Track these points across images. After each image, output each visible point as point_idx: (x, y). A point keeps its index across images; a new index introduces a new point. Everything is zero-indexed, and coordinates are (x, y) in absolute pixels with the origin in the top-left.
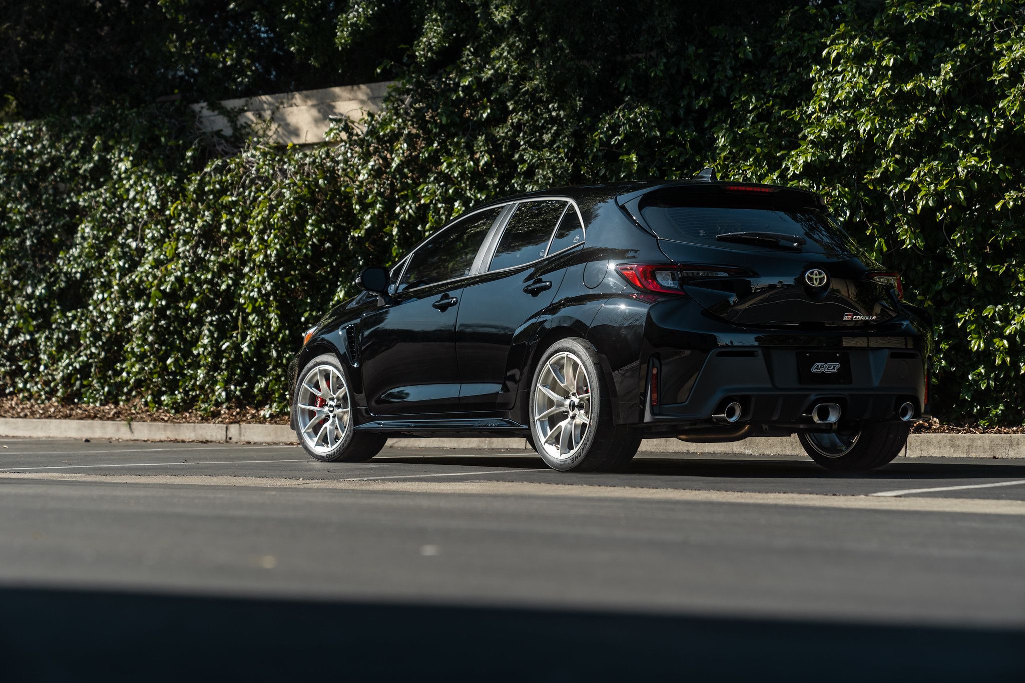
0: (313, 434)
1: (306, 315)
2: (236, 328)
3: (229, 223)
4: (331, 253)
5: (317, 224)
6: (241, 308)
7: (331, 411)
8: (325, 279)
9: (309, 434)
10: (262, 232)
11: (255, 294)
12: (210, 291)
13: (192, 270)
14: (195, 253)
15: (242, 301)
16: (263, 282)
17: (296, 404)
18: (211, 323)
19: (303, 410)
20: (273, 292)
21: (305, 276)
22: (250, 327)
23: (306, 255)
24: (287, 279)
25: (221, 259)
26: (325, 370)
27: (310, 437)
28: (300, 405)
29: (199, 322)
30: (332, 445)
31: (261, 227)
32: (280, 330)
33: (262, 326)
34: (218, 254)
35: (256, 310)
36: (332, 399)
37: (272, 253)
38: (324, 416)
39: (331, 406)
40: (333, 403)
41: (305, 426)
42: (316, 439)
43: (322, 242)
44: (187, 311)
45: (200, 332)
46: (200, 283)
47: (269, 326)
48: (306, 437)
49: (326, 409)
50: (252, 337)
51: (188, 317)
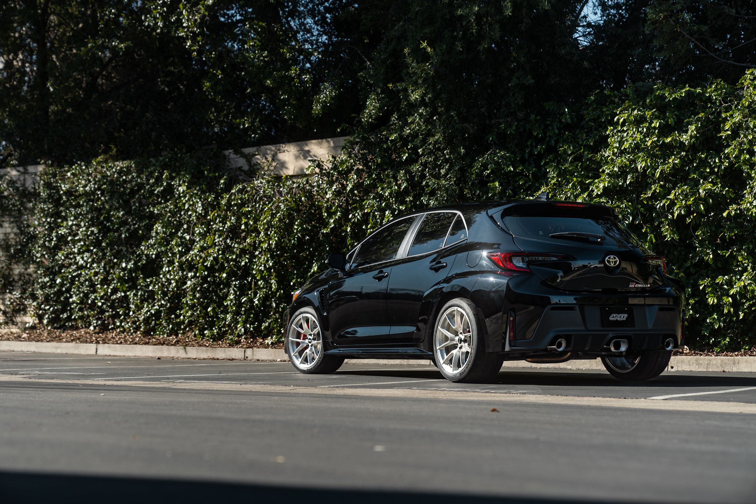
0: (298, 356)
1: (294, 281)
2: (250, 289)
3: (246, 224)
4: (309, 243)
5: (300, 225)
6: (254, 277)
7: (310, 342)
8: (306, 258)
9: (296, 356)
10: (267, 230)
11: (262, 268)
12: (235, 266)
13: (223, 253)
14: (225, 242)
15: (254, 272)
16: (267, 261)
17: (288, 337)
18: (235, 285)
19: (292, 342)
20: (273, 267)
21: (293, 257)
22: (260, 289)
23: (294, 244)
24: (282, 259)
25: (241, 246)
26: (306, 317)
27: (297, 358)
28: (290, 338)
29: (228, 285)
30: (310, 363)
31: (266, 226)
32: (277, 290)
33: (266, 288)
34: (239, 243)
35: (263, 278)
36: (311, 335)
37: (273, 242)
38: (305, 345)
39: (310, 339)
40: (311, 338)
41: (294, 351)
42: (300, 360)
43: (304, 236)
44: (220, 278)
45: (229, 291)
46: (228, 261)
47: (271, 288)
48: (294, 358)
49: (307, 341)
50: (260, 294)
51: (221, 282)
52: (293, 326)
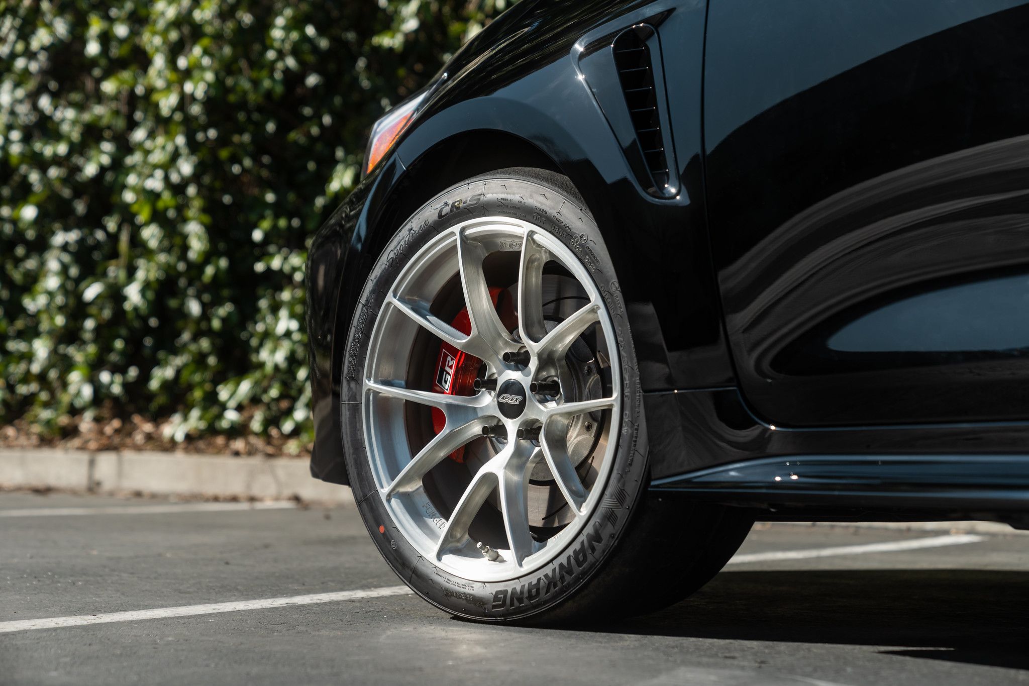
0: (423, 500)
1: (266, 224)
2: (114, 254)
3: (105, 38)
4: (318, 97)
5: (296, 24)
6: (127, 216)
7: (512, 411)
8: (306, 152)
9: (407, 500)
10: (175, 51)
11: (155, 183)
12: (65, 181)
13: (27, 139)
14: (35, 107)
15: (129, 197)
16: (175, 156)
17: (356, 379)
18: (65, 247)
19: (383, 406)
20: (196, 177)
21: (261, 146)
22: (148, 253)
23: (269, 94)
24: (224, 154)
25: (86, 117)
27: (417, 515)
28: (370, 384)
29: (40, 246)
30: (523, 554)
31: (174, 35)
32: (208, 257)
33: (169, 250)
34: (81, 107)
35: (158, 217)
36: (519, 360)
37: (196, 88)
38: (476, 429)
39: (511, 387)
40: (523, 378)
41: (393, 470)
42: (442, 526)
43: (305, 69)
44: (15, 222)
45: (42, 264)
46: (42, 164)
47: (185, 248)
48: (397, 512)
49: (487, 401)
50: (145, 271)
51: (19, 237)
52: (390, 297)
